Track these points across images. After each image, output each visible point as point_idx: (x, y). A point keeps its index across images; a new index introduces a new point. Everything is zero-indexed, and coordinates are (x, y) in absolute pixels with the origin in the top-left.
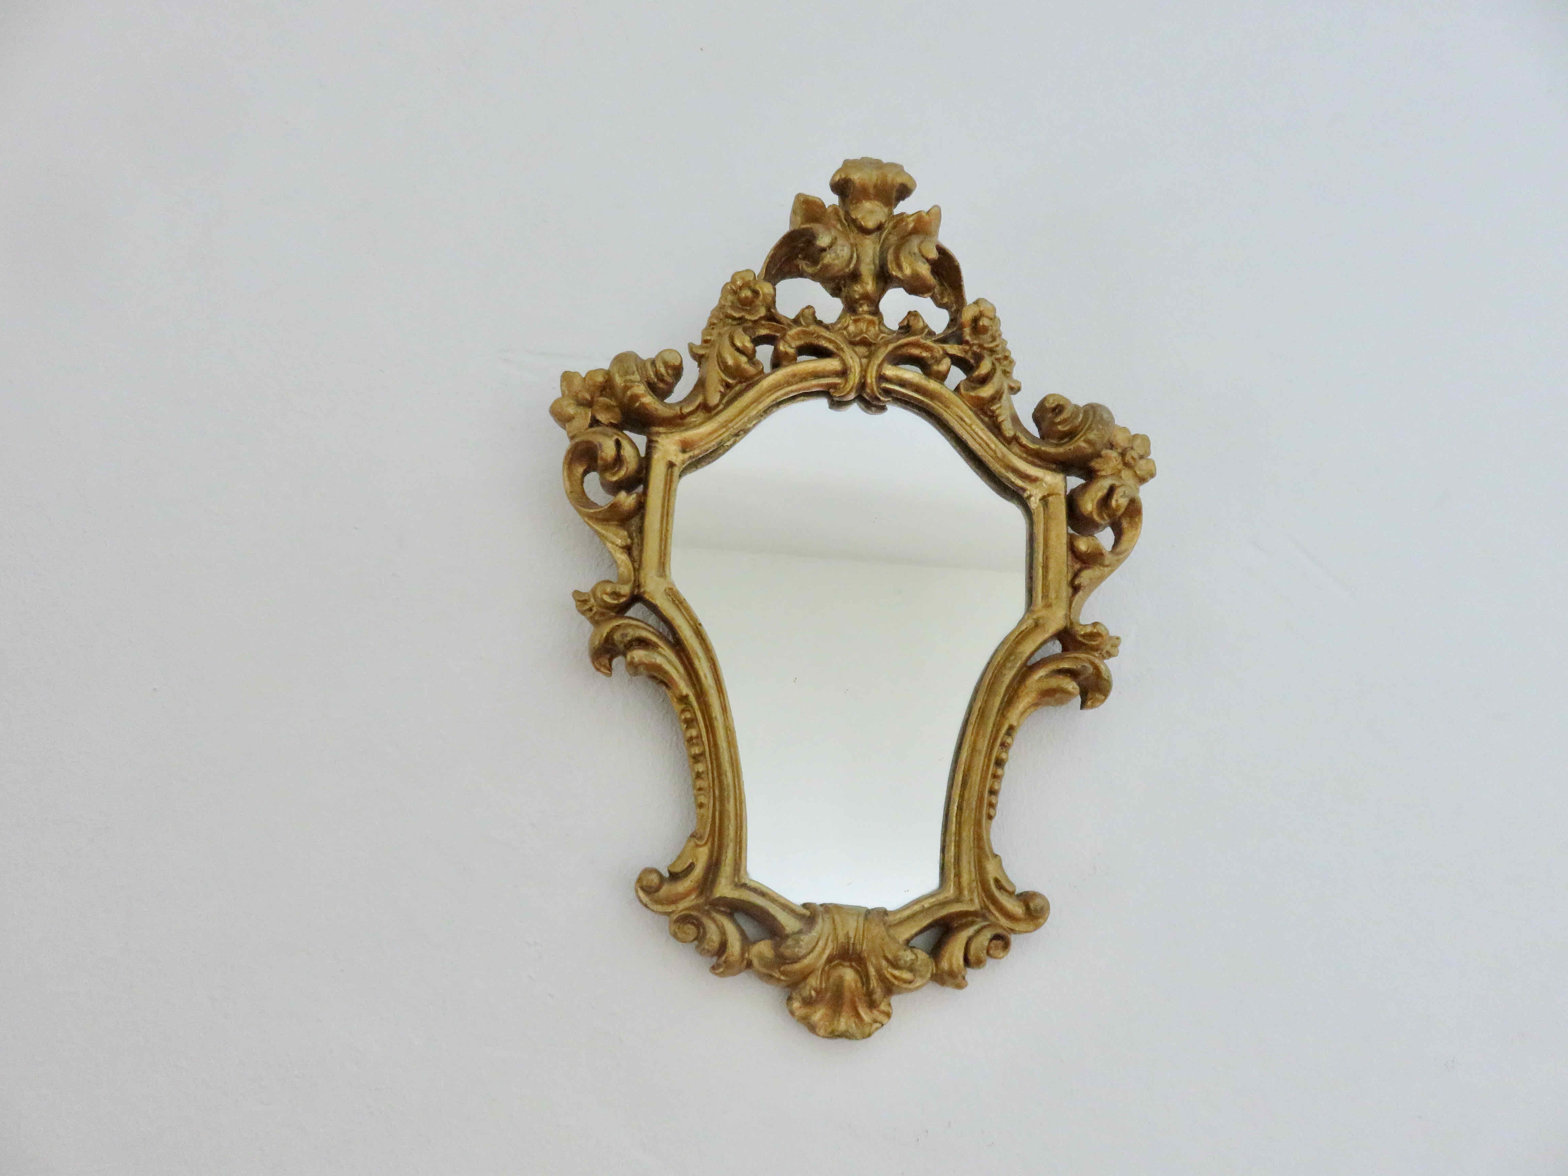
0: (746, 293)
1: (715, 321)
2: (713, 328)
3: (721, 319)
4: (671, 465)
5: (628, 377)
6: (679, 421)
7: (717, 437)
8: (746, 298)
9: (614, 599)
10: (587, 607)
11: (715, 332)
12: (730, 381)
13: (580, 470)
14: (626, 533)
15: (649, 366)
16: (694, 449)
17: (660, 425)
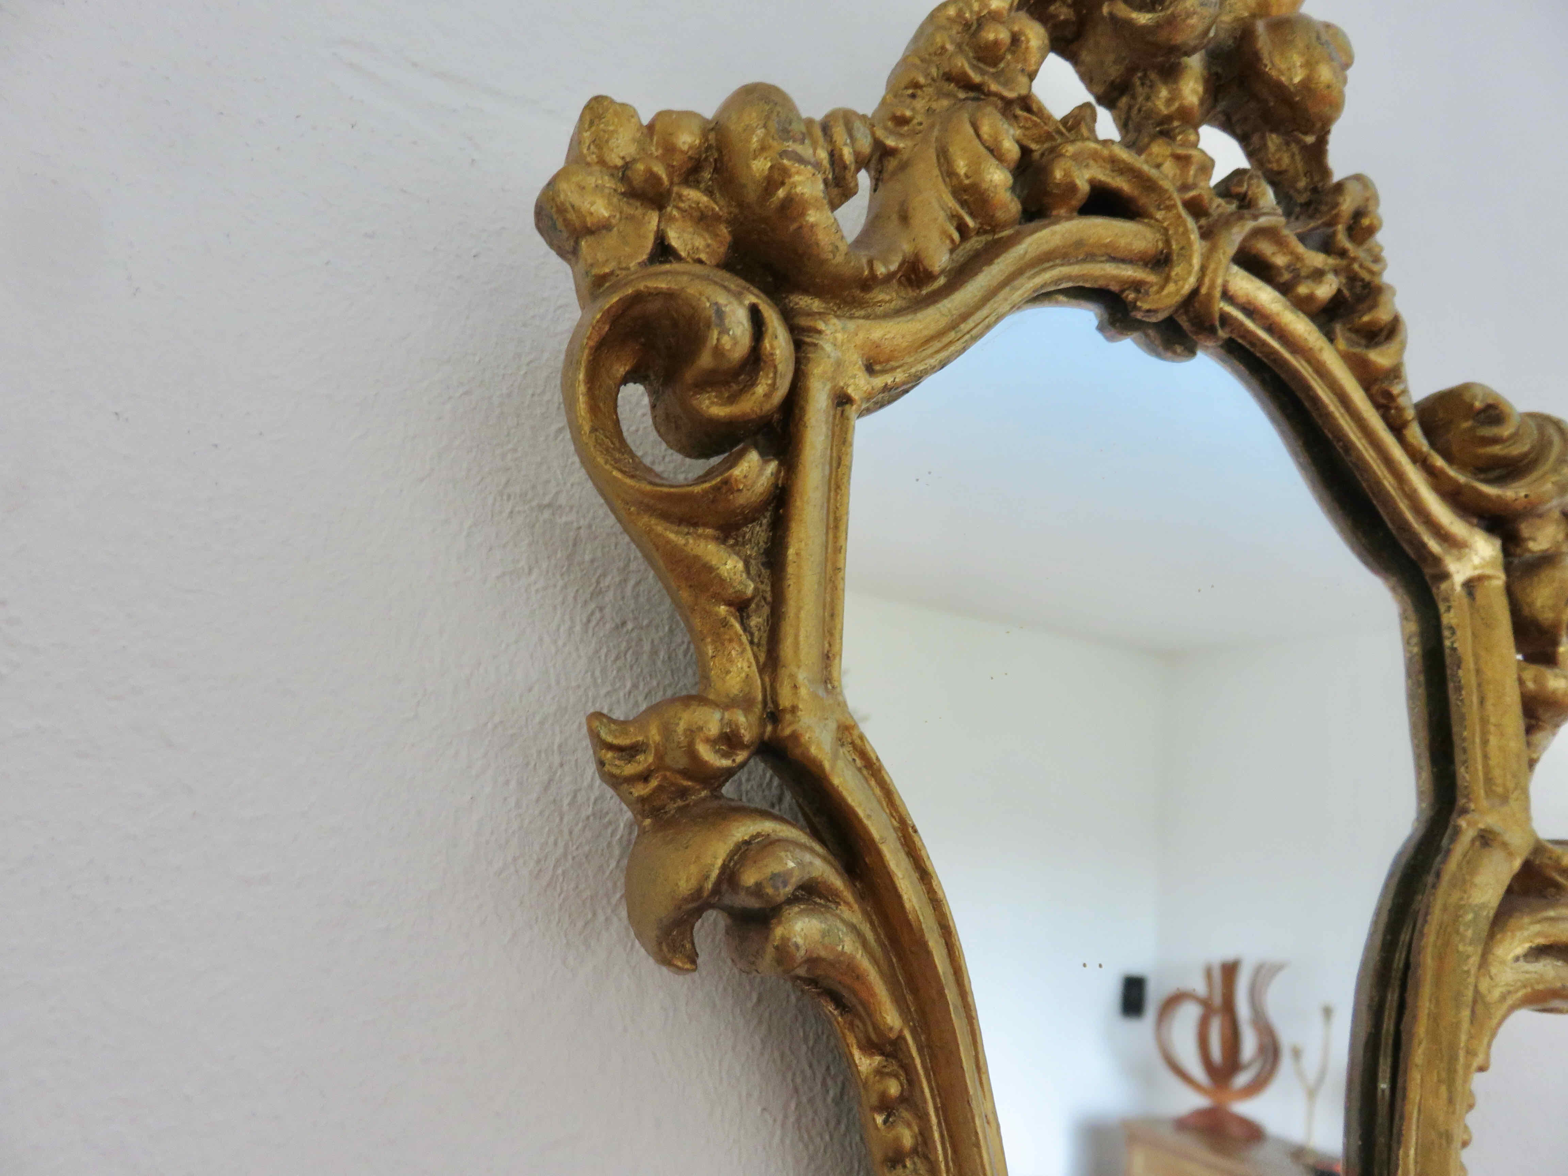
0: (996, 34)
1: (922, 80)
2: (913, 96)
3: (933, 80)
4: (842, 400)
5: (791, 146)
6: (857, 293)
7: (938, 352)
8: (996, 43)
9: (725, 755)
10: (630, 769)
11: (920, 104)
12: (970, 222)
13: (621, 370)
14: (740, 565)
15: (818, 133)
16: (893, 369)
17: (819, 292)
